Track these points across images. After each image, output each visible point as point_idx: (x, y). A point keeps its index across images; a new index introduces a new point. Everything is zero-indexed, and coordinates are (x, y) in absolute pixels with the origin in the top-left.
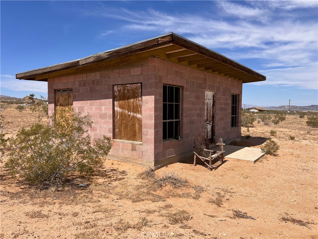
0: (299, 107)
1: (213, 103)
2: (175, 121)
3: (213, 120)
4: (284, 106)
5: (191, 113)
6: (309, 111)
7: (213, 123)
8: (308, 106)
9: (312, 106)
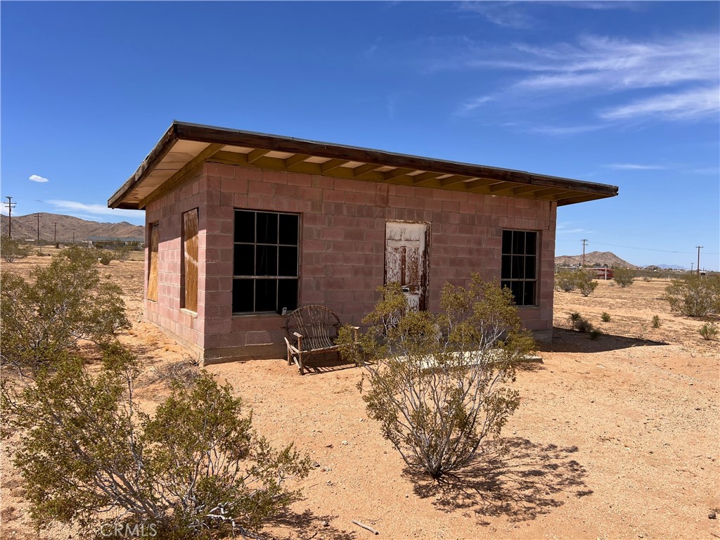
1: (426, 247)
2: (279, 280)
3: (423, 285)
5: (332, 266)
7: (424, 291)
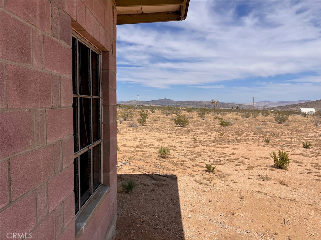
0: (143, 102)
4: (132, 101)
6: (150, 106)
8: (150, 101)
9: (152, 101)
